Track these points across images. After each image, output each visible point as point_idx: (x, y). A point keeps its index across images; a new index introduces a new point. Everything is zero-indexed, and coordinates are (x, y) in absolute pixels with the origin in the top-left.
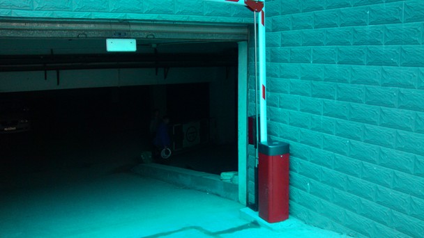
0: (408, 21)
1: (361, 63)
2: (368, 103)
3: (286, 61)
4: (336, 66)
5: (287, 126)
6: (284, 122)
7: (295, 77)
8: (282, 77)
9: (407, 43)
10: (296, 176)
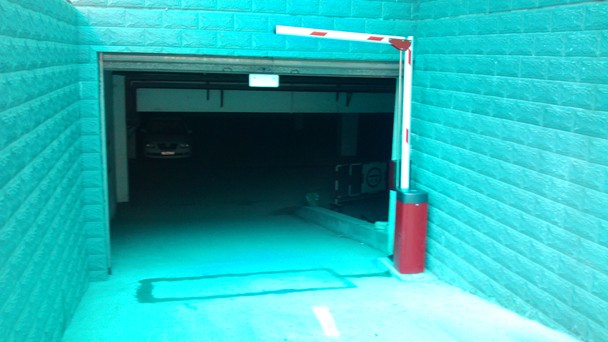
0: (523, 76)
1: (487, 114)
2: (492, 156)
3: (432, 104)
4: (470, 115)
5: (431, 174)
6: (428, 170)
7: (439, 122)
8: (429, 121)
9: (522, 99)
10: (434, 228)
